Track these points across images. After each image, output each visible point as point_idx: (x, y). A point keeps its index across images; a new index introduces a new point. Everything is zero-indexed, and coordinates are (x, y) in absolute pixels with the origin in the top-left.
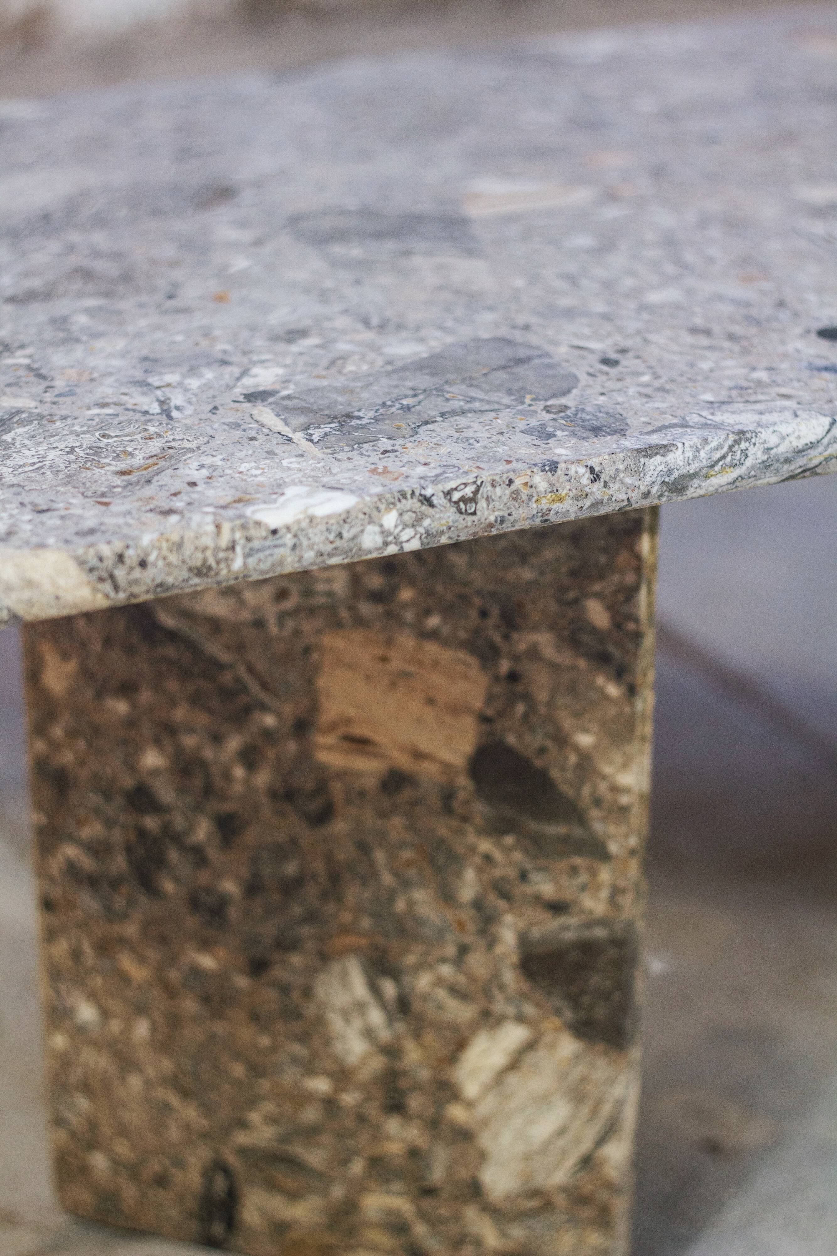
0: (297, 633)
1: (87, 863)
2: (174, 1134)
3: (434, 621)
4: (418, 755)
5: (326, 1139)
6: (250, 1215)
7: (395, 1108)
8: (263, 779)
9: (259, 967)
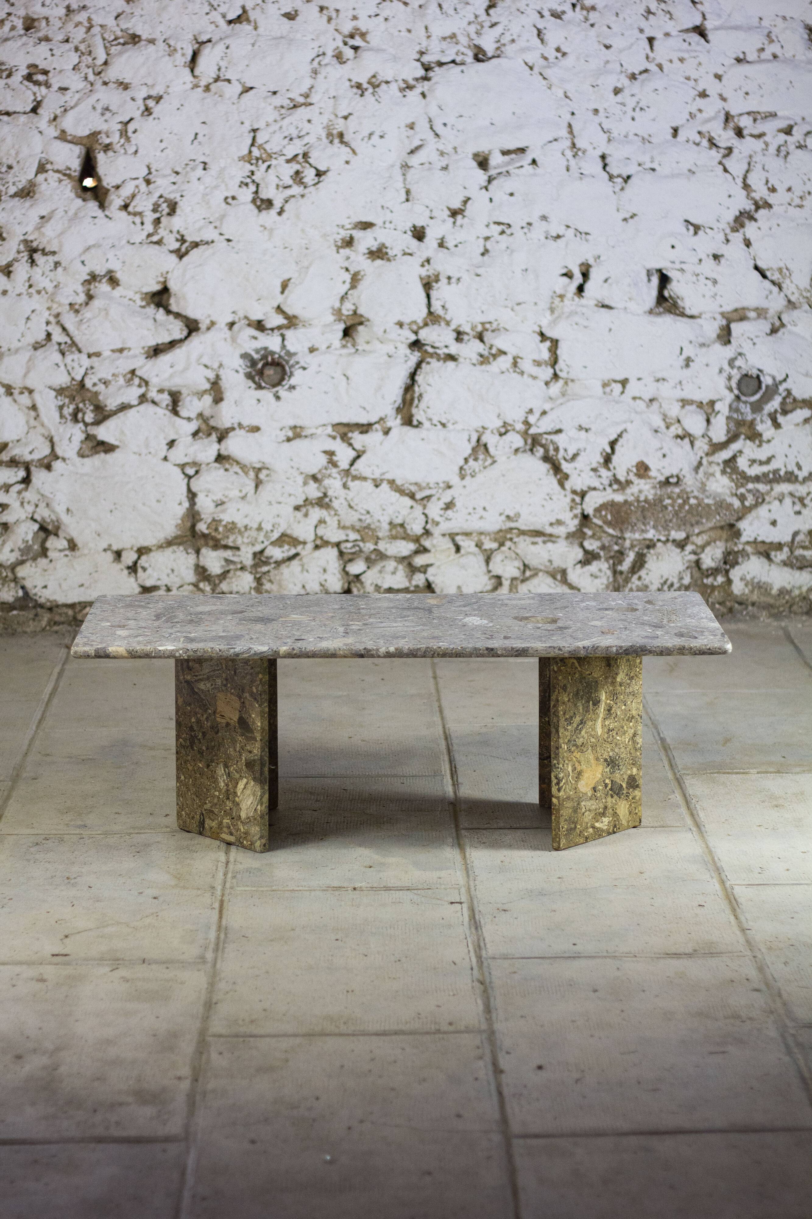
0: (214, 693)
2: (195, 806)
3: (232, 691)
5: (218, 806)
6: (206, 826)
7: (228, 798)
8: (209, 724)
9: (208, 766)
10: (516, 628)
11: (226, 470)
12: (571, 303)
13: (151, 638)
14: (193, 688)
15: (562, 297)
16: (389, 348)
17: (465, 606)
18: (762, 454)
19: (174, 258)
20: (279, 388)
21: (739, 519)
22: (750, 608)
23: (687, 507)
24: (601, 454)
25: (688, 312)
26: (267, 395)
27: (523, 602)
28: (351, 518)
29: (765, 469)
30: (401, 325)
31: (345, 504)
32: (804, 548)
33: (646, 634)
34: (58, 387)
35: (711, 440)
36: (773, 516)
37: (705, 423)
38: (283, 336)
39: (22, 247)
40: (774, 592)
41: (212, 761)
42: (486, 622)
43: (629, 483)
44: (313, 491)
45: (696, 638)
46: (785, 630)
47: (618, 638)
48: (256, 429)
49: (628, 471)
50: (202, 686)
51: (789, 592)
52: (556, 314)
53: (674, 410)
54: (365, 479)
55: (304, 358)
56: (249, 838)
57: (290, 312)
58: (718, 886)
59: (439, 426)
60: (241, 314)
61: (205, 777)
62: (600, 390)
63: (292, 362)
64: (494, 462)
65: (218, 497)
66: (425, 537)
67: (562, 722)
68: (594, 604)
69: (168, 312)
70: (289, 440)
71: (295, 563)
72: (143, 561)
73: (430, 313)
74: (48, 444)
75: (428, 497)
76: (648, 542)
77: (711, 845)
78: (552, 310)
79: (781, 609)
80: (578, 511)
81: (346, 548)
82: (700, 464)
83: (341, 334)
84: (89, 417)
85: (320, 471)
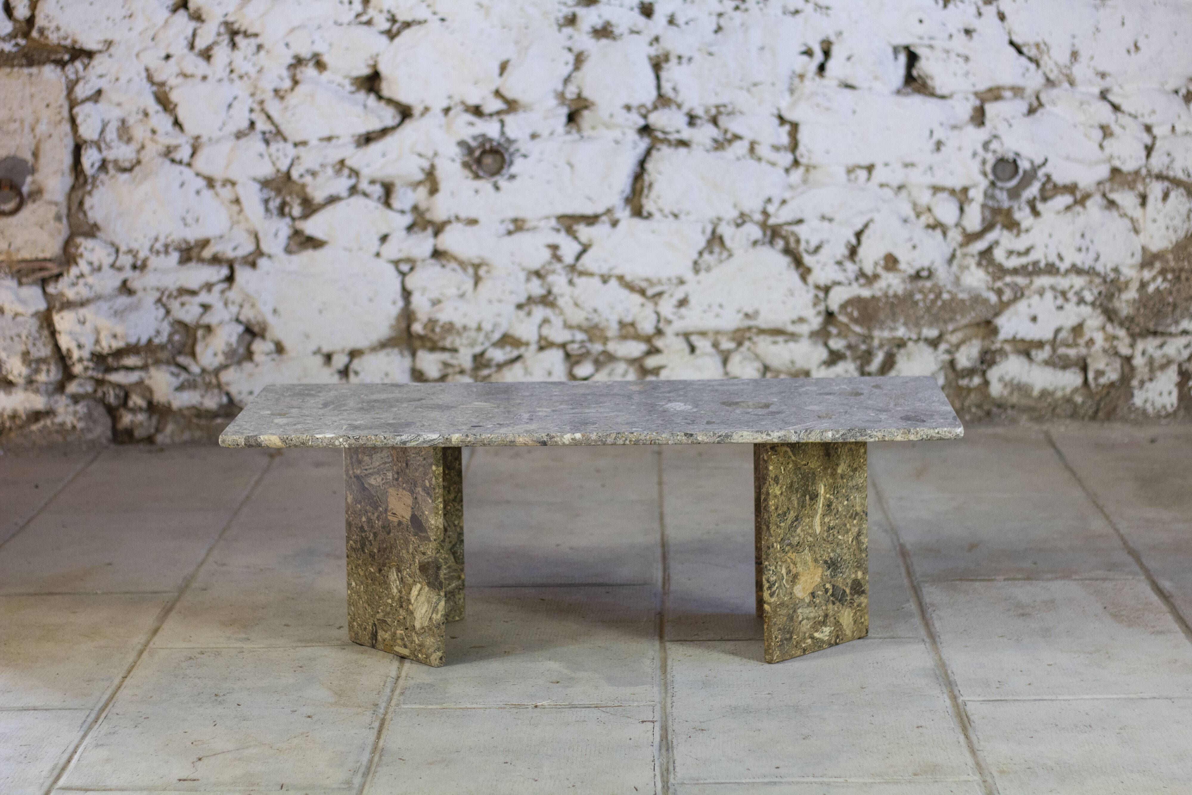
0: (385, 488)
1: (354, 546)
2: (367, 616)
3: (404, 485)
4: (403, 517)
5: (391, 616)
6: (379, 638)
7: (401, 607)
8: (380, 523)
9: (380, 571)
10: (723, 414)
11: (443, 266)
12: (811, 84)
13: (310, 426)
14: (363, 484)
15: (802, 77)
16: (616, 134)
17: (669, 392)
18: (1021, 244)
19: (384, 39)
20: (497, 178)
21: (997, 314)
22: (1009, 411)
23: (939, 303)
24: (846, 247)
25: (939, 92)
26: (485, 185)
27: (735, 388)
28: (577, 317)
29: (1024, 260)
30: (628, 108)
31: (571, 302)
32: (1068, 346)
33: (868, 418)
34: (263, 180)
35: (964, 230)
36: (1033, 312)
37: (957, 212)
38: (502, 123)
39: (222, 30)
40: (1036, 393)
41: (384, 565)
42: (690, 407)
43: (876, 277)
44: (536, 288)
45: (924, 421)
46: (1047, 435)
47: (835, 422)
48: (473, 222)
49: (876, 264)
50: (372, 481)
51: (1052, 394)
52: (797, 94)
53: (925, 198)
54: (591, 275)
55: (524, 144)
56: (424, 651)
57: (510, 94)
58: (948, 702)
59: (671, 218)
60: (457, 99)
61: (377, 583)
62: (843, 176)
63: (512, 149)
64: (730, 255)
65: (435, 295)
66: (656, 337)
67: (774, 518)
68: (815, 388)
69: (380, 98)
70: (510, 233)
71: (518, 366)
72: (356, 364)
73: (660, 96)
74: (252, 240)
75: (660, 294)
76: (897, 342)
77: (944, 657)
78: (792, 91)
79: (1043, 412)
80: (822, 307)
81: (573, 349)
82: (953, 256)
83: (564, 119)
84: (297, 211)
85: (543, 267)
